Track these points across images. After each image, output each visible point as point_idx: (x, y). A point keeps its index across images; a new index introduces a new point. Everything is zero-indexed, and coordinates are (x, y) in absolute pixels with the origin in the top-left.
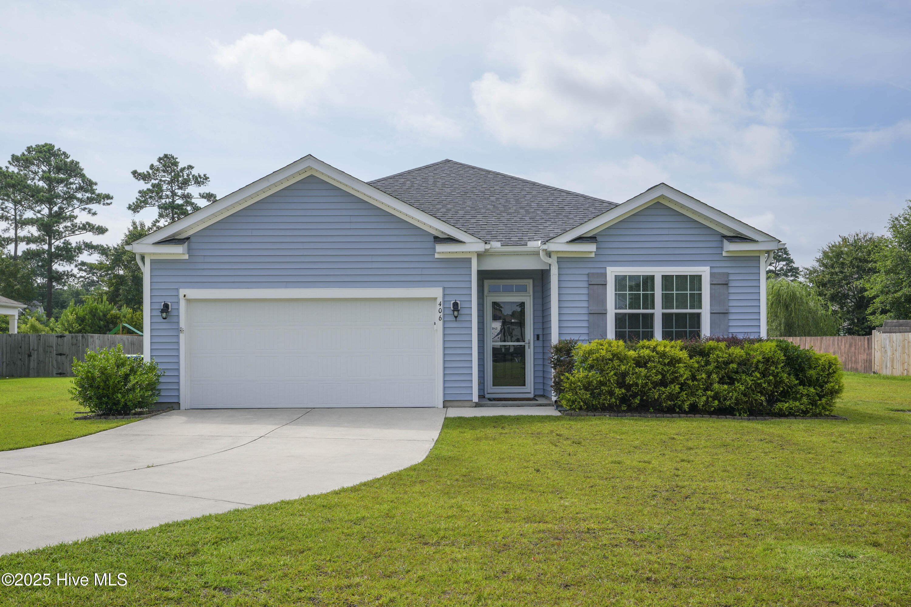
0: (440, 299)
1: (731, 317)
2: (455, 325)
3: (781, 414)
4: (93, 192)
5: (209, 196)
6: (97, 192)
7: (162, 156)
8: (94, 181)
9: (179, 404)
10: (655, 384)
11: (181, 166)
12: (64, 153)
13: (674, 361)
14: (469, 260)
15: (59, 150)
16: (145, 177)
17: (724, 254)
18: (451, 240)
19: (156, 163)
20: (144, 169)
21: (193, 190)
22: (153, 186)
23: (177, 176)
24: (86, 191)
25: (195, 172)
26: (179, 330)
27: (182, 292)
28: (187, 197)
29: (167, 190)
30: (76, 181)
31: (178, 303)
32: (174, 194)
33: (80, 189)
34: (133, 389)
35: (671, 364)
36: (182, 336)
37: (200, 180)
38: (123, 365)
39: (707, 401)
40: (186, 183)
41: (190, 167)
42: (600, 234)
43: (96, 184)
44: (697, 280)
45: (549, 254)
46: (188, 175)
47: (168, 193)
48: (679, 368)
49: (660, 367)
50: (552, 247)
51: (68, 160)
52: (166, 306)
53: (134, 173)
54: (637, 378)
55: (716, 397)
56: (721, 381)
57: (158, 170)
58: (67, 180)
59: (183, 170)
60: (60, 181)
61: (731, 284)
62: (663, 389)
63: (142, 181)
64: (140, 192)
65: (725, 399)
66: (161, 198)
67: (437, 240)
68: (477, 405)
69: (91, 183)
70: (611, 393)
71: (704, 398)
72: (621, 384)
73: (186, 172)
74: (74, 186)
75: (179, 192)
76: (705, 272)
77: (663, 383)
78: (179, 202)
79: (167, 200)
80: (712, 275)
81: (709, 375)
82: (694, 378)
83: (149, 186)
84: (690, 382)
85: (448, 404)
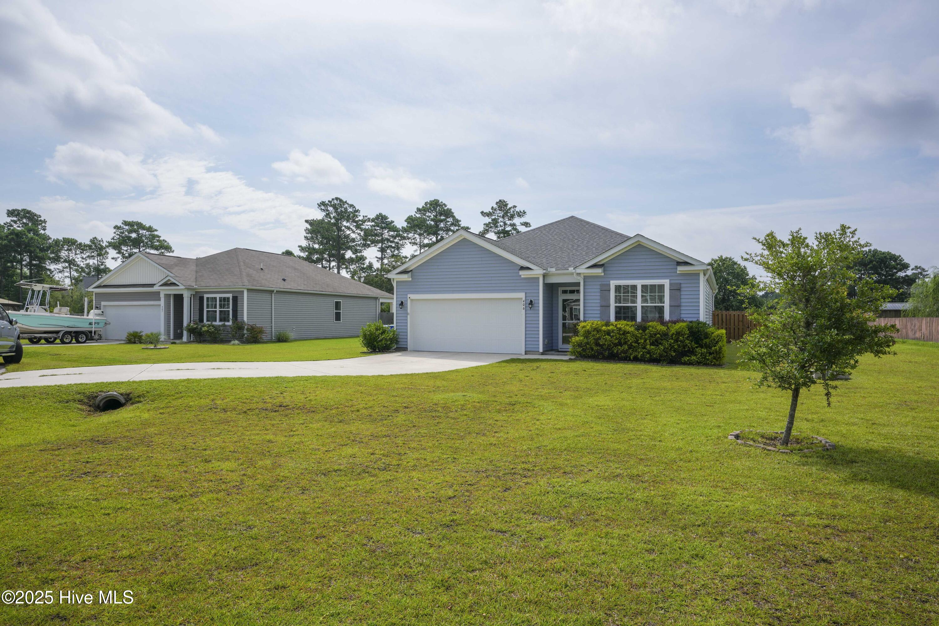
0: (524, 299)
1: (682, 308)
2: (531, 312)
3: (685, 364)
4: (459, 226)
5: (526, 224)
6: (462, 226)
7: (498, 201)
8: (459, 219)
9: (407, 348)
10: (616, 345)
11: (509, 206)
12: (444, 204)
13: (625, 333)
14: (538, 278)
15: (442, 202)
16: (488, 215)
17: (678, 272)
18: (528, 268)
19: (495, 206)
20: (488, 210)
21: (517, 221)
22: (493, 220)
23: (507, 212)
24: (455, 226)
25: (517, 209)
26: (407, 314)
27: (409, 296)
28: (513, 225)
29: (501, 222)
30: (450, 220)
31: (407, 301)
32: (505, 224)
33: (452, 224)
34: (381, 340)
35: (624, 334)
36: (409, 316)
37: (521, 214)
38: (380, 329)
39: (643, 354)
40: (512, 217)
41: (515, 207)
42: (608, 262)
43: (460, 221)
44: (661, 287)
45: (579, 274)
46: (513, 212)
47: (502, 224)
48: (628, 336)
49: (618, 336)
50: (578, 271)
51: (445, 208)
52: (402, 302)
53: (482, 213)
54: (606, 341)
55: (649, 352)
56: (651, 344)
57: (495, 210)
58: (445, 219)
59: (510, 208)
60: (441, 221)
61: (682, 289)
62: (619, 347)
63: (487, 217)
64: (484, 224)
65: (654, 354)
66: (497, 227)
67: (522, 268)
68: (542, 354)
69: (458, 221)
70: (592, 349)
71: (642, 353)
72: (597, 344)
73: (512, 210)
74: (449, 223)
75: (508, 222)
76: (666, 282)
77: (620, 344)
78: (508, 229)
79: (500, 228)
80: (671, 284)
81: (645, 341)
82: (636, 342)
83: (490, 220)
84: (633, 344)
85: (528, 353)
